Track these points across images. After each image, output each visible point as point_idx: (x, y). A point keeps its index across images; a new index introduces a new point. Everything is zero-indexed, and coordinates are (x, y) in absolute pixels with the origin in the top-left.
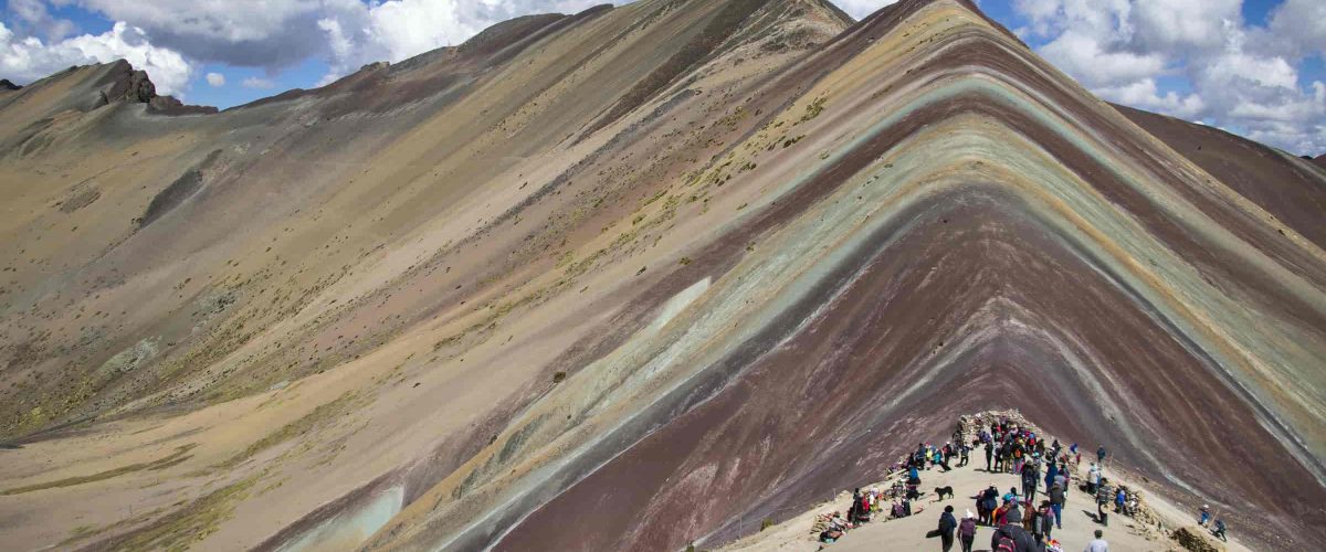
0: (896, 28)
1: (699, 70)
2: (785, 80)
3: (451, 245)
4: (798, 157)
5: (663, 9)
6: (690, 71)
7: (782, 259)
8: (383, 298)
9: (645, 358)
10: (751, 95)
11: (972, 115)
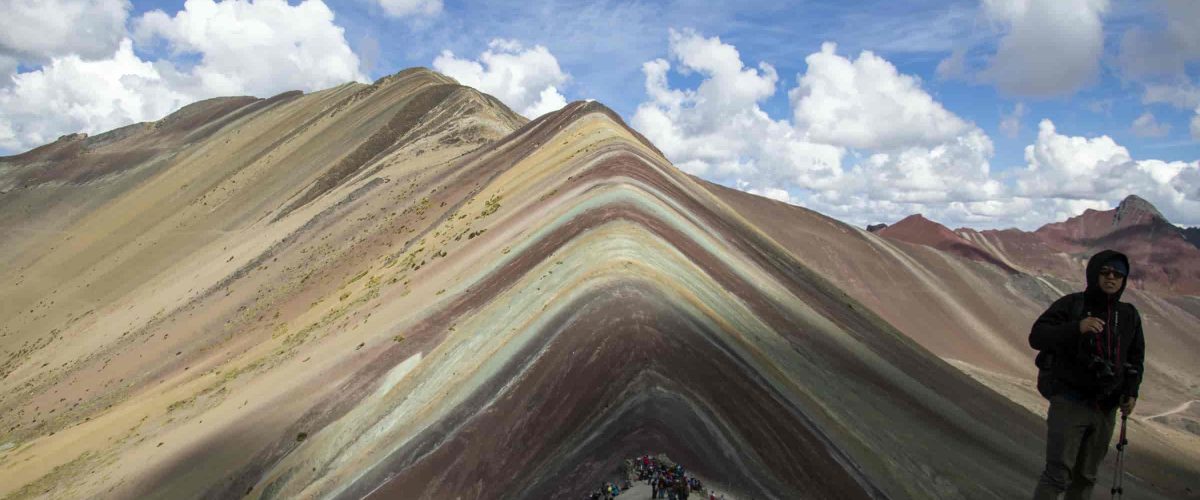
0: (555, 137)
1: (385, 159)
2: (465, 176)
3: (165, 313)
4: (483, 250)
5: (349, 99)
6: (378, 159)
7: (479, 338)
8: (102, 362)
9: (374, 419)
10: (436, 187)
11: (623, 221)
